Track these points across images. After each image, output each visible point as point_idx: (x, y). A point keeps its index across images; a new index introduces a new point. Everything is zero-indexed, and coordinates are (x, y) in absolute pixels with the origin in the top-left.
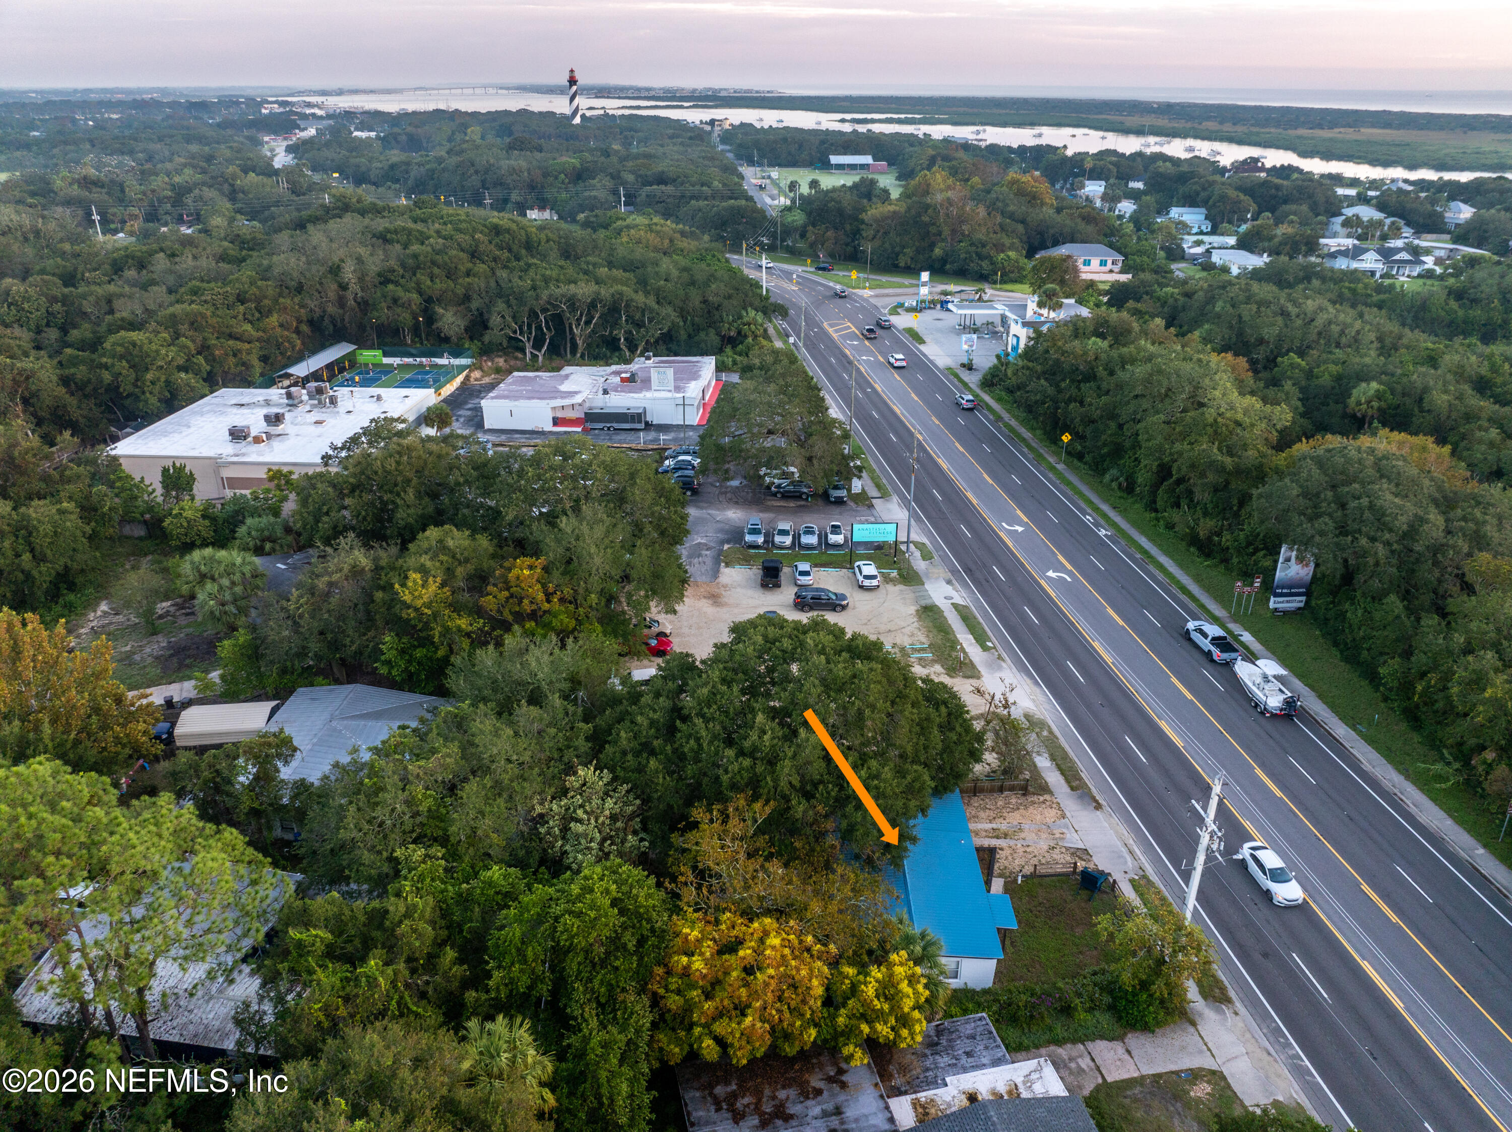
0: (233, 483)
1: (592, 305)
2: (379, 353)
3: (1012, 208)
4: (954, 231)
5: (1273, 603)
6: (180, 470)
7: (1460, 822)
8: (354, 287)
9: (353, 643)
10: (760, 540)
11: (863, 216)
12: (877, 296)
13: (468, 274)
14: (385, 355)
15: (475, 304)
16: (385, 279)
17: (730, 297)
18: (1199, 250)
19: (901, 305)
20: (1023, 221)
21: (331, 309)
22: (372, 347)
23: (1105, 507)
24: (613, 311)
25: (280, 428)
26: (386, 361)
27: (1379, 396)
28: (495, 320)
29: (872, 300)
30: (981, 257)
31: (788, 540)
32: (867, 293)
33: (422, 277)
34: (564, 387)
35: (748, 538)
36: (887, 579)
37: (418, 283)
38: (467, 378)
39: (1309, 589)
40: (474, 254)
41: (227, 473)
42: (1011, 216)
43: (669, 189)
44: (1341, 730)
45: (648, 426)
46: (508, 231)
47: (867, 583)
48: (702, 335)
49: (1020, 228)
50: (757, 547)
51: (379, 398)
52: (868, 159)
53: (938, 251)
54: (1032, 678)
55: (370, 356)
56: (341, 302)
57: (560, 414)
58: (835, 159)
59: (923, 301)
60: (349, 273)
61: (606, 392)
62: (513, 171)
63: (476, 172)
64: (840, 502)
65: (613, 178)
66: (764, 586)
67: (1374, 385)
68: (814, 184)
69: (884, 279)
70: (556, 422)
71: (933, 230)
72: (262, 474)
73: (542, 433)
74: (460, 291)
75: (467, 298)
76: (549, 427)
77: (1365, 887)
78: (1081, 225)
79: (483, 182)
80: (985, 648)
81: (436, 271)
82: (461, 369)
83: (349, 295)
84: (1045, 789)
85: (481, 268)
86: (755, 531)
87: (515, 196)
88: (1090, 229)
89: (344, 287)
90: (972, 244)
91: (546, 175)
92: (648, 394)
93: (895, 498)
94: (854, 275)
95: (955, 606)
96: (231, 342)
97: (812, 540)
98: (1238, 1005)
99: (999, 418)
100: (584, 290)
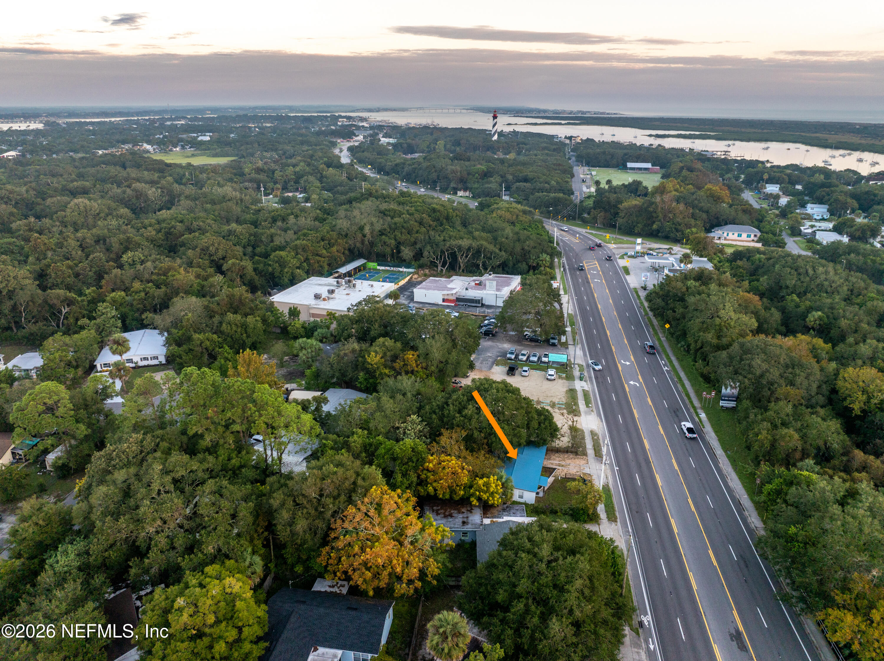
0: (314, 315)
1: (469, 249)
2: (376, 264)
3: (703, 204)
4: (665, 216)
5: (722, 403)
6: (295, 309)
7: (744, 486)
8: (369, 236)
9: (350, 374)
10: (513, 357)
11: (620, 206)
12: (617, 248)
13: (417, 232)
14: (378, 265)
15: (418, 246)
16: (382, 233)
17: (535, 247)
18: (810, 231)
19: (626, 254)
20: (707, 212)
21: (358, 245)
22: (373, 262)
23: (673, 359)
24: (478, 252)
25: (333, 296)
26: (378, 268)
27: (820, 319)
28: (426, 254)
29: (614, 251)
30: (677, 230)
31: (524, 358)
32: (612, 246)
33: (397, 233)
34: (449, 286)
35: (508, 356)
36: (560, 377)
37: (395, 236)
38: (411, 278)
39: (738, 399)
40: (421, 223)
41: (312, 311)
42: (701, 210)
43: (528, 185)
44: (719, 452)
45: (483, 305)
46: (439, 211)
47: (549, 377)
48: (520, 265)
49: (704, 216)
50: (511, 359)
51: (372, 286)
52: (649, 165)
53: (655, 226)
54: (601, 419)
55: (372, 265)
56: (363, 242)
57: (446, 297)
58: (630, 165)
59: (638, 253)
60: (367, 230)
61: (467, 289)
62: (453, 172)
63: (436, 171)
64: (554, 345)
65: (502, 177)
66: (508, 374)
67: (820, 313)
68: (609, 182)
69: (625, 238)
70: (444, 300)
71: (654, 215)
72: (325, 313)
73: (438, 305)
74: (413, 240)
75: (415, 243)
76: (440, 302)
77: (690, 500)
78: (740, 215)
79: (438, 176)
80: (587, 406)
81: (403, 230)
82: (409, 273)
83: (366, 239)
84: (585, 454)
85: (423, 229)
86: (512, 353)
87: (453, 185)
88: (745, 218)
89: (364, 236)
90: (673, 224)
91: (469, 174)
92: (485, 292)
93: (579, 346)
94: (608, 236)
95: (583, 390)
96: (317, 258)
97: (535, 359)
98: (619, 523)
99: (647, 314)
100: (465, 243)
